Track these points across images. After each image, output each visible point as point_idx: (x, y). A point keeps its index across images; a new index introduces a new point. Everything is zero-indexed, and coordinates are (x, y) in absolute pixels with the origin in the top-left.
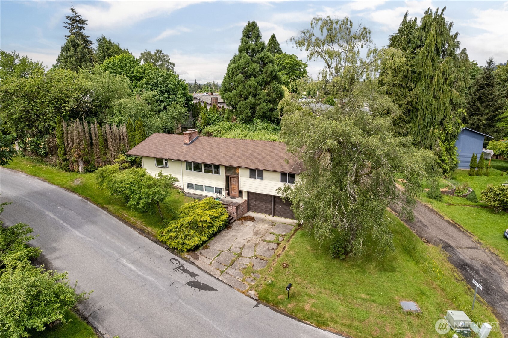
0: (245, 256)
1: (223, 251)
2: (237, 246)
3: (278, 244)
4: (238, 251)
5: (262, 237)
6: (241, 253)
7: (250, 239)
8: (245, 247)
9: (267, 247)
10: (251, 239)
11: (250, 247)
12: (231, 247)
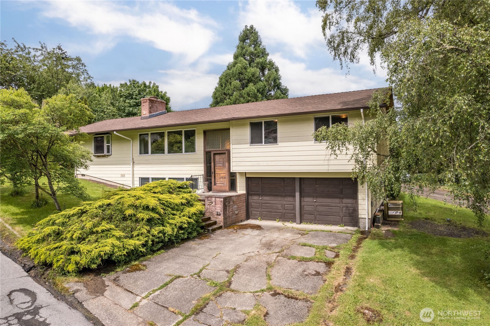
0: (242, 289)
1: (179, 277)
2: (221, 268)
3: (329, 264)
4: (220, 277)
5: (283, 251)
6: (230, 283)
7: (252, 254)
8: (240, 270)
9: (300, 270)
10: (256, 255)
11: (254, 269)
12: (204, 268)
